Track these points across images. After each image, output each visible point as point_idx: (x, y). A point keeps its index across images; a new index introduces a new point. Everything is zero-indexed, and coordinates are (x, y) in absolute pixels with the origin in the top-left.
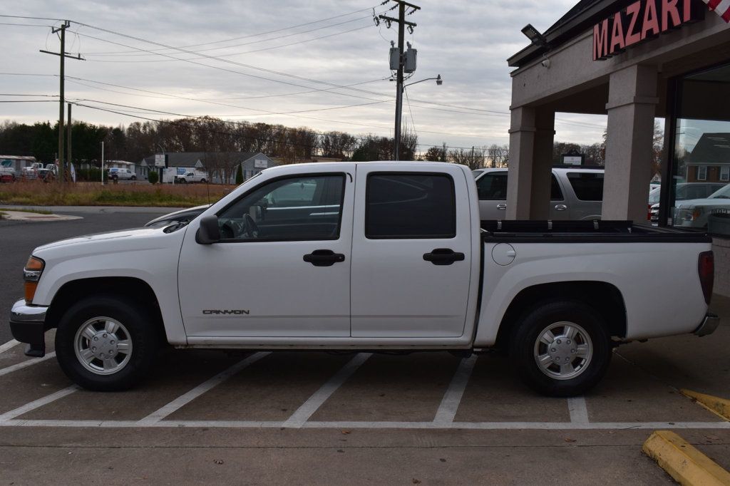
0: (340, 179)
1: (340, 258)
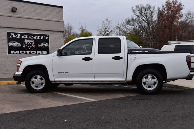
0: (92, 40)
1: (91, 59)
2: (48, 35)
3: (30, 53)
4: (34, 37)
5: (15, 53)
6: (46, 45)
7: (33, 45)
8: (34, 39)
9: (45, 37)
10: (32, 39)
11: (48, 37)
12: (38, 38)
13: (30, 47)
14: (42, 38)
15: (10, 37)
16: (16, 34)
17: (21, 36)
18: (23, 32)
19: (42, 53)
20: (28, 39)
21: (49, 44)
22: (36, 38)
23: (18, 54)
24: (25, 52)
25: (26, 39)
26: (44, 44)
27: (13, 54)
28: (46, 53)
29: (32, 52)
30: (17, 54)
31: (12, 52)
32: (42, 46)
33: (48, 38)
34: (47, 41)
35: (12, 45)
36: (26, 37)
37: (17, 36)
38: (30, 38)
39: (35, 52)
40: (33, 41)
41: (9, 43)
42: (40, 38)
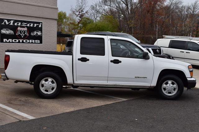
2: (42, 23)
3: (23, 42)
4: (27, 24)
5: (7, 41)
6: (39, 33)
7: (26, 33)
8: (27, 27)
9: (38, 25)
10: (26, 27)
11: (42, 24)
12: (32, 25)
13: (22, 35)
14: (35, 26)
15: (3, 24)
16: (9, 20)
17: (14, 23)
18: (16, 18)
19: (35, 41)
20: (21, 27)
21: (42, 32)
22: (29, 25)
23: (11, 42)
24: (17, 41)
25: (19, 26)
26: (37, 33)
27: (6, 42)
28: (39, 42)
29: (24, 41)
30: (9, 42)
31: (5, 40)
32: (35, 34)
33: (42, 26)
34: (41, 29)
35: (5, 32)
36: (19, 24)
37: (10, 23)
38: (23, 25)
39: (28, 41)
40: (26, 29)
41: (2, 30)
42: (34, 25)
